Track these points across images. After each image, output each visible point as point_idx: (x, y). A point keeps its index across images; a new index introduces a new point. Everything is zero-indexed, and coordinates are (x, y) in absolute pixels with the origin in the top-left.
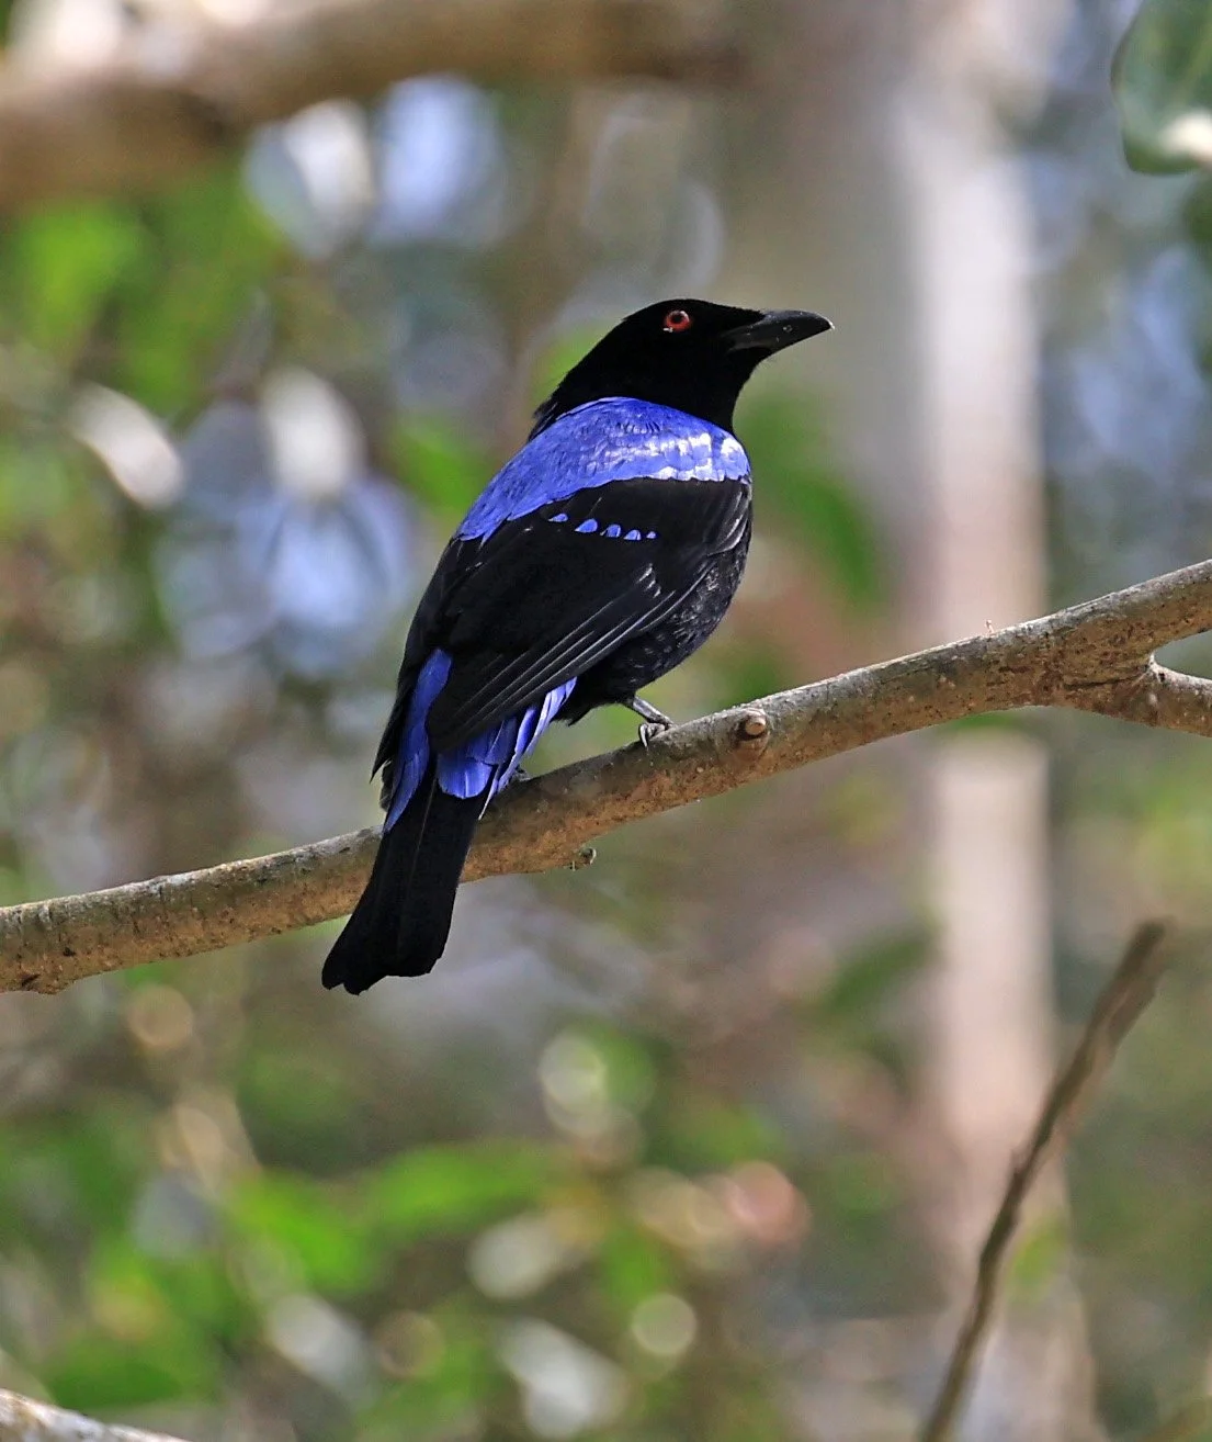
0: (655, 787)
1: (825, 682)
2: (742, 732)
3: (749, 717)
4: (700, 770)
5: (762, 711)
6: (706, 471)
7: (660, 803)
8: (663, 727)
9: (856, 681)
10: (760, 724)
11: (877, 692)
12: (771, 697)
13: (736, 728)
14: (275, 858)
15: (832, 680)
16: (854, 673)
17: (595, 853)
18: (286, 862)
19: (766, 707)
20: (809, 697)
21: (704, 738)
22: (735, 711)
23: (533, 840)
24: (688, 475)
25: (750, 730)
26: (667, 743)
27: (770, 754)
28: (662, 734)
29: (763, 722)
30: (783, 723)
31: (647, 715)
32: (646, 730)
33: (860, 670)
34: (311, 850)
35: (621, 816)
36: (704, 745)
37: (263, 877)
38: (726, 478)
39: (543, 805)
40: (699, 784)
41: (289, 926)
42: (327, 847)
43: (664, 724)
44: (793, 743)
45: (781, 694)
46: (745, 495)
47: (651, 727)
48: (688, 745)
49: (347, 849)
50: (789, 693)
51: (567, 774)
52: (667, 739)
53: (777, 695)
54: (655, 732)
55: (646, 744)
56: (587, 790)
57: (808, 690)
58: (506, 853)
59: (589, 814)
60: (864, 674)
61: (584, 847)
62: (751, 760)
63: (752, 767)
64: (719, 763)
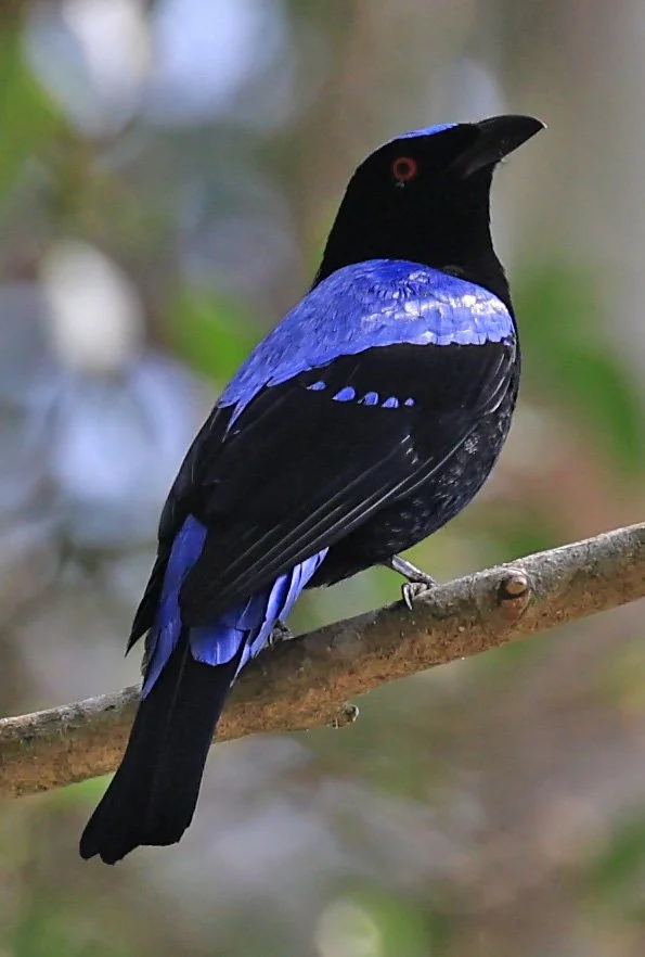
0: (418, 646)
1: (585, 542)
2: (503, 591)
3: (511, 577)
4: (462, 629)
5: (523, 570)
6: (468, 336)
7: (424, 662)
8: (424, 586)
9: (616, 541)
10: (521, 584)
11: (637, 551)
12: (532, 556)
13: (497, 588)
14: (41, 716)
15: (591, 540)
16: (613, 533)
17: (357, 711)
18: (53, 719)
19: (528, 567)
20: (569, 557)
21: (465, 597)
22: (495, 570)
23: (296, 698)
24: (446, 340)
25: (511, 589)
26: (429, 602)
27: (531, 613)
28: (424, 593)
29: (524, 581)
30: (544, 582)
31: (408, 574)
32: (409, 591)
33: (621, 530)
34: (77, 708)
35: (383, 674)
36: (466, 604)
37: (29, 735)
38: (487, 341)
39: (307, 662)
40: (460, 642)
41: (55, 783)
42: (93, 705)
43: (425, 583)
44: (555, 602)
45: (543, 553)
46: (508, 357)
47: (414, 586)
48: (449, 604)
49: (113, 707)
50: (550, 552)
51: (330, 633)
52: (430, 598)
53: (538, 555)
54: (417, 592)
55: (409, 604)
56: (348, 648)
57: (569, 549)
58: (270, 711)
59: (351, 673)
60: (625, 534)
61: (348, 705)
62: (513, 619)
63: (513, 626)
64: (479, 621)
